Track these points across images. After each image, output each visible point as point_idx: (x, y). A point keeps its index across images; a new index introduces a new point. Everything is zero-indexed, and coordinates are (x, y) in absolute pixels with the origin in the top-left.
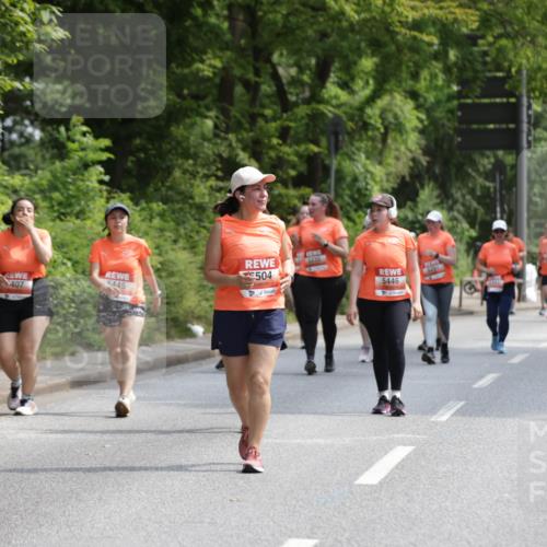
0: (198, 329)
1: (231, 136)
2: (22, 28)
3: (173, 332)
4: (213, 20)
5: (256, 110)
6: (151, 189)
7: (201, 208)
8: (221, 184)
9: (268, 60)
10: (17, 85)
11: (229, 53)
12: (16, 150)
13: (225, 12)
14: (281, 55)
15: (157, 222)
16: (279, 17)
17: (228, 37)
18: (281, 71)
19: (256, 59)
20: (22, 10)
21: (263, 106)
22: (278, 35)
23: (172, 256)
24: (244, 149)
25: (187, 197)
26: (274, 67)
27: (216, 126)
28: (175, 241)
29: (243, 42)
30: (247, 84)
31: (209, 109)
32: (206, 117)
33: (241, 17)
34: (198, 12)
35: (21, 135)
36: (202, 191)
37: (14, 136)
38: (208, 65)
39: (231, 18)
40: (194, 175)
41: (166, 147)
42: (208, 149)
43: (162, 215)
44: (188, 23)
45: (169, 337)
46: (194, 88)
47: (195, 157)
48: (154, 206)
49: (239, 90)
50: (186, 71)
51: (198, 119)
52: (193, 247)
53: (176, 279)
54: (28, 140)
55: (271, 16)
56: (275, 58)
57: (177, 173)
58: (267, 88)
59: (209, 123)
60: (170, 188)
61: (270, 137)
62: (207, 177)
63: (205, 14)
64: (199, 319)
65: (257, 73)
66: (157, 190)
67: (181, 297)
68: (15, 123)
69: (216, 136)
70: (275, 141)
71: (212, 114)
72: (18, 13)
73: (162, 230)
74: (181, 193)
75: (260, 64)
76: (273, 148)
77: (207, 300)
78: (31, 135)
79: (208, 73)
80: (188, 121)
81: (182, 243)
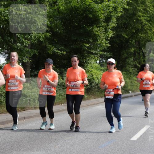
0: (131, 92)
1: (136, 61)
2: (103, 44)
3: (127, 92)
4: (133, 43)
5: (140, 57)
6: (123, 70)
7: (131, 73)
8: (134, 69)
9: (141, 49)
10: (102, 53)
11: (135, 48)
12: (102, 63)
13: (135, 42)
14: (144, 48)
15: (124, 75)
16: (143, 42)
17: (135, 45)
18: (143, 51)
19: (140, 49)
20: (103, 41)
21: (141, 56)
22: (143, 45)
23: (126, 80)
24: (138, 63)
25: (129, 71)
26: (142, 50)
27: (133, 60)
28: (127, 78)
29: (138, 46)
30: (138, 53)
31: (132, 57)
32: (132, 58)
33: (137, 42)
34: (130, 42)
35: (102, 61)
36: (131, 70)
37: (101, 61)
38: (132, 50)
39: (135, 43)
40: (130, 67)
41: (125, 63)
42: (132, 63)
43: (125, 74)
44: (129, 43)
45: (126, 93)
46: (129, 53)
47: (130, 64)
48: (124, 72)
49: (137, 54)
50: (128, 51)
51: (131, 58)
52: (130, 79)
53: (127, 84)
54: (104, 62)
55: (142, 42)
56: (143, 49)
57: (127, 67)
58: (141, 54)
59: (132, 59)
60: (126, 69)
61: (142, 61)
62: (132, 68)
63: (132, 42)
64: (131, 90)
65: (140, 51)
66: (124, 70)
67: (128, 87)
68: (101, 59)
69: (133, 61)
70: (143, 62)
71: (133, 57)
72: (103, 42)
73: (125, 76)
74: (128, 70)
75: (140, 50)
76: (142, 63)
77: (132, 87)
78: (104, 61)
79: (132, 51)
80: (129, 59)
81: (128, 78)
